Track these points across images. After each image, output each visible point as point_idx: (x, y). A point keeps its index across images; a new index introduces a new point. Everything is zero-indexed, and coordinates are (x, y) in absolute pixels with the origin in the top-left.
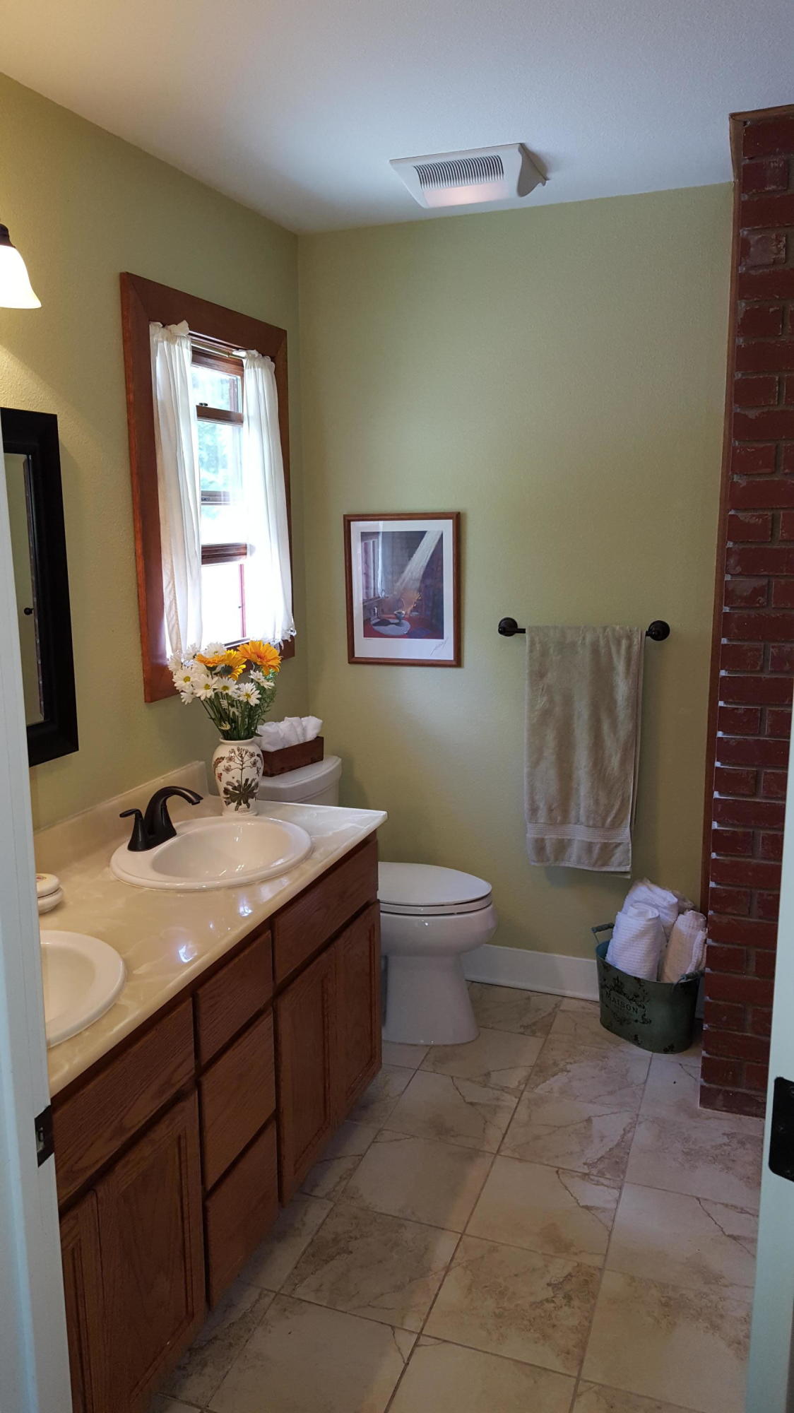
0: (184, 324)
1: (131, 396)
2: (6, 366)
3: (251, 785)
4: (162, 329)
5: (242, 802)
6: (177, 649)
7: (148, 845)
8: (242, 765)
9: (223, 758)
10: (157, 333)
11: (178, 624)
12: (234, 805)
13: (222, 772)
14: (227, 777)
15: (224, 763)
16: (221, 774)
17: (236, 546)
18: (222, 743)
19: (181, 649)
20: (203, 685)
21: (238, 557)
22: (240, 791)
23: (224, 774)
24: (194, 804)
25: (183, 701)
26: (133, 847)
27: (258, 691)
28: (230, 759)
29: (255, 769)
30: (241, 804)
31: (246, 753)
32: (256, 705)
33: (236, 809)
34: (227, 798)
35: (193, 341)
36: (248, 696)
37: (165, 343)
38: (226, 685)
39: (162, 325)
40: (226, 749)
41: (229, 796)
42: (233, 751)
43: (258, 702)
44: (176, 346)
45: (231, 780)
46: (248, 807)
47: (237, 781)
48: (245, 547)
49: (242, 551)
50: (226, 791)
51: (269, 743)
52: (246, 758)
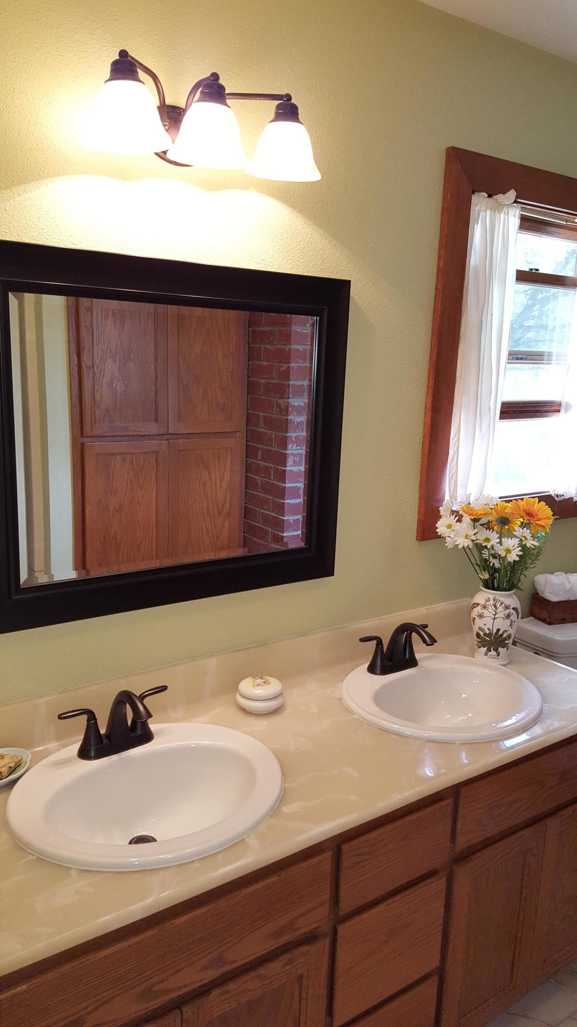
0: (512, 194)
1: (442, 263)
2: (309, 237)
3: (502, 635)
4: (488, 198)
5: (492, 649)
6: (453, 496)
7: (385, 671)
8: (495, 615)
9: (478, 604)
10: (479, 202)
11: (457, 474)
12: (484, 650)
13: (476, 617)
14: (479, 623)
15: (478, 610)
16: (475, 618)
17: (549, 403)
18: (481, 590)
19: (456, 497)
20: (465, 535)
21: (550, 414)
22: (491, 639)
23: (477, 619)
24: (428, 645)
25: (446, 545)
26: (372, 669)
27: (520, 548)
28: (484, 607)
29: (508, 622)
30: (490, 651)
31: (501, 604)
32: (514, 561)
33: (486, 654)
34: (478, 642)
35: (523, 209)
36: (508, 551)
37: (488, 212)
38: (489, 537)
39: (487, 195)
40: (484, 596)
41: (480, 640)
42: (489, 600)
43: (517, 559)
44: (502, 215)
45: (483, 626)
46: (498, 655)
47: (489, 629)
48: (560, 405)
49: (557, 408)
50: (478, 635)
51: (552, 593)
52: (500, 609)
